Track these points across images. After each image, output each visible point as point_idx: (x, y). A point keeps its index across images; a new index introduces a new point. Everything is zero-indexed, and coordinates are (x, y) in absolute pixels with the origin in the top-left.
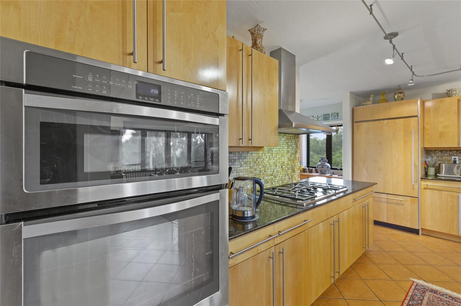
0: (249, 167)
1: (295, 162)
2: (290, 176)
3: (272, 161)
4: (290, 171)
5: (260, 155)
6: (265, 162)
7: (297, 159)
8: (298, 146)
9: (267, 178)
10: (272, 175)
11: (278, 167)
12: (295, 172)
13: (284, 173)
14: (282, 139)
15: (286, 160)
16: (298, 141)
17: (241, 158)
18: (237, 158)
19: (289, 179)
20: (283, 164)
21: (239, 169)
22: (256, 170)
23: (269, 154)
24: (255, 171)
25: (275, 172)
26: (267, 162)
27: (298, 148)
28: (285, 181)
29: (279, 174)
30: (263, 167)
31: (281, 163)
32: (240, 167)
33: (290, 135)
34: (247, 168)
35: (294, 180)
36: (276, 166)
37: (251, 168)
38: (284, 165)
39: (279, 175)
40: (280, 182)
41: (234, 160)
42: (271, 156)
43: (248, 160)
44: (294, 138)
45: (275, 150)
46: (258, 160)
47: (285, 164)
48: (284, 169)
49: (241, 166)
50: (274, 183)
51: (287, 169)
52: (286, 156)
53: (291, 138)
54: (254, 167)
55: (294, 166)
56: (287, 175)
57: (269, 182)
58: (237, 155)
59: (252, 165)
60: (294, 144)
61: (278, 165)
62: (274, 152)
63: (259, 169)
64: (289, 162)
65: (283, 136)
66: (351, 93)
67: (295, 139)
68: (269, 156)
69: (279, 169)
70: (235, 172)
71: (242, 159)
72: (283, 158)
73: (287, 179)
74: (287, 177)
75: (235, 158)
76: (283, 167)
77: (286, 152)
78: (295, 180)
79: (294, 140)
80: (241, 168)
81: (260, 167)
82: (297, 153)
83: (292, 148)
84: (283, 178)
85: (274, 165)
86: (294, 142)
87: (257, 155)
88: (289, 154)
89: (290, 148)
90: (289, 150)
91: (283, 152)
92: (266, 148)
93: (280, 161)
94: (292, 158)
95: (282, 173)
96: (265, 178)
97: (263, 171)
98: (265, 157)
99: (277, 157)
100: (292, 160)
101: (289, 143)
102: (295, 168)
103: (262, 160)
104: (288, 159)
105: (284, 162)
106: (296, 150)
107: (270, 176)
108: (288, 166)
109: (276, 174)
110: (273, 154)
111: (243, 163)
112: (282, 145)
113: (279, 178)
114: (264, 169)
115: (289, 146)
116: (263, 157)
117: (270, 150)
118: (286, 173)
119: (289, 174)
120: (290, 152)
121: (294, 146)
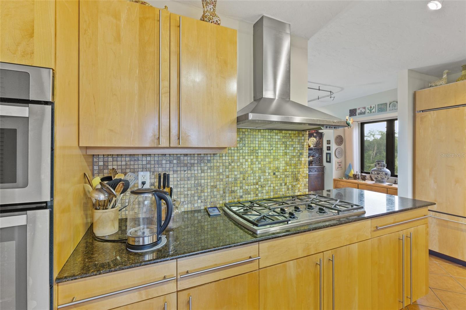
0: (215, 174)
1: (299, 167)
2: (290, 187)
3: (256, 167)
4: (289, 180)
5: (236, 158)
6: (244, 167)
7: (303, 164)
8: (305, 146)
9: (247, 188)
10: (257, 184)
11: (267, 174)
12: (299, 181)
13: (279, 182)
14: (274, 137)
15: (282, 166)
16: (304, 139)
17: (202, 162)
18: (196, 162)
19: (288, 189)
20: (277, 170)
21: (199, 175)
22: (228, 177)
23: (252, 157)
24: (227, 179)
25: (262, 180)
26: (247, 166)
28: (281, 193)
29: (269, 182)
30: (241, 174)
31: (272, 168)
32: (201, 173)
33: (290, 132)
34: (212, 174)
35: (297, 191)
36: (265, 172)
37: (219, 174)
38: (278, 171)
39: (269, 185)
40: (272, 194)
41: (191, 164)
42: (255, 160)
43: (215, 164)
44: (297, 135)
45: (262, 151)
46: (233, 164)
47: (281, 171)
48: (279, 177)
49: (203, 171)
50: (260, 195)
51: (284, 176)
52: (281, 160)
53: (292, 135)
54: (224, 173)
55: (297, 173)
56: (283, 184)
57: (252, 193)
58: (196, 158)
59: (221, 171)
60: (297, 143)
61: (267, 171)
62: (260, 154)
63: (233, 176)
64: (288, 167)
65: (276, 134)
66: (411, 71)
67: (299, 136)
68: (251, 159)
69: (269, 177)
70: (193, 179)
71: (204, 163)
72: (277, 162)
73: (283, 190)
74: (283, 187)
75: (192, 161)
76: (277, 173)
77: (281, 154)
78: (299, 191)
79: (296, 138)
80: (203, 174)
81: (236, 173)
82: (302, 155)
83: (292, 148)
84: (276, 188)
85: (260, 171)
86: (297, 140)
87: (230, 158)
88: (288, 157)
89: (290, 148)
90: (288, 151)
91: (277, 154)
92: (247, 148)
93: (272, 165)
94: (292, 162)
95: (274, 182)
96: (244, 188)
97: (242, 179)
98: (244, 160)
99: (265, 161)
100: (292, 165)
101: (288, 143)
102: (299, 175)
103: (239, 164)
104: (287, 164)
105: (278, 168)
106: (301, 152)
107: (254, 185)
108: (286, 173)
109: (265, 183)
110: (259, 157)
111: (206, 168)
112: (274, 146)
113: (270, 188)
114: (242, 175)
115: (288, 146)
116: (241, 161)
117: (253, 152)
118: (281, 182)
119: (288, 184)
120: (290, 154)
121: (296, 146)
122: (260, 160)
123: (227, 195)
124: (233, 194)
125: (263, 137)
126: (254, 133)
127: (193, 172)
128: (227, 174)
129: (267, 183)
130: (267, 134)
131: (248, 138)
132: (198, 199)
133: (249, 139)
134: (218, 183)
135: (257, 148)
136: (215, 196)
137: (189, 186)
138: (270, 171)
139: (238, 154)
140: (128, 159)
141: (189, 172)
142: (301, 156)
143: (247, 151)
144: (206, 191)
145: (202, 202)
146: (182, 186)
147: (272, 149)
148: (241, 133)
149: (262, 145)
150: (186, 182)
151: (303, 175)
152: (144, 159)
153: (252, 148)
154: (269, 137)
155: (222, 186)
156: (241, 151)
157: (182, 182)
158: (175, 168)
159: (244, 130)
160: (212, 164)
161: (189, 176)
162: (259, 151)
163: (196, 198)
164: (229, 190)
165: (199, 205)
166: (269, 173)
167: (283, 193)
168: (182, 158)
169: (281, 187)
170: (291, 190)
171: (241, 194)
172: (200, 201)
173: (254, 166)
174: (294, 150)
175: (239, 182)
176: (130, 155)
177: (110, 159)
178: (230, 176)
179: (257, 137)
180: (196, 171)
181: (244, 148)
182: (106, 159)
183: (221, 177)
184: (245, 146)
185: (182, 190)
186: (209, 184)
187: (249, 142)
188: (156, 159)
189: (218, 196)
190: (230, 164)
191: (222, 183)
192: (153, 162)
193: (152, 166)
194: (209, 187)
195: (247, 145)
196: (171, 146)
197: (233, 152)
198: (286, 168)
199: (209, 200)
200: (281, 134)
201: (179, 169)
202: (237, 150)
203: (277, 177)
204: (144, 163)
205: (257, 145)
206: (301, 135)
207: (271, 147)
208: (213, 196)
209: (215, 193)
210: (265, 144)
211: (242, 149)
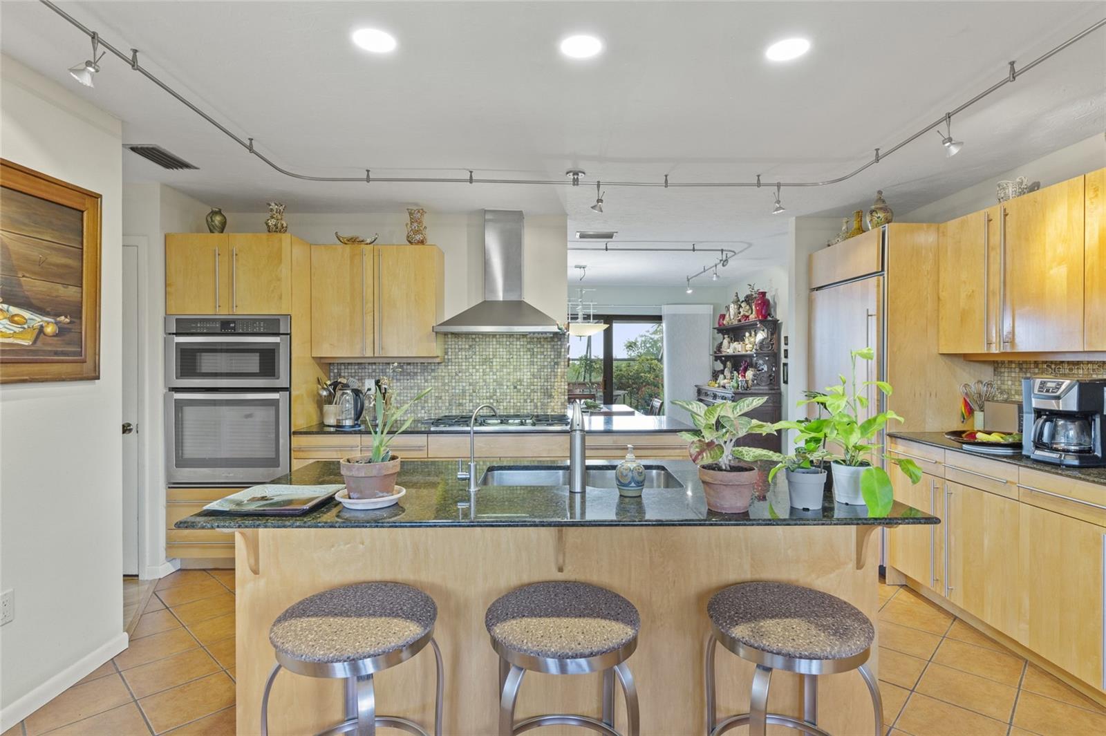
0: (440, 384)
1: (553, 380)
2: (539, 404)
3: (490, 378)
4: (536, 396)
5: (464, 367)
6: (474, 377)
7: (559, 377)
8: (563, 354)
9: (478, 402)
10: (491, 397)
11: (505, 387)
12: (553, 398)
13: (522, 397)
15: (526, 377)
16: (561, 345)
17: (426, 371)
18: (419, 371)
19: (536, 407)
20: (519, 383)
22: (454, 388)
23: (485, 367)
24: (453, 391)
25: (498, 394)
26: (478, 377)
27: (562, 357)
29: (508, 397)
31: (512, 380)
34: (436, 384)
35: (549, 411)
36: (502, 385)
37: (444, 384)
38: (521, 385)
39: (508, 400)
41: (414, 373)
42: (488, 370)
43: (440, 374)
44: (549, 339)
45: (498, 360)
46: (460, 375)
47: (525, 384)
48: (522, 391)
49: (426, 381)
51: (529, 391)
52: (526, 370)
53: (542, 340)
54: (450, 384)
55: (549, 387)
56: (529, 401)
58: (419, 367)
59: (446, 381)
60: (549, 350)
61: (505, 384)
62: (494, 364)
63: (461, 388)
64: (535, 380)
67: (552, 341)
68: (483, 369)
69: (508, 391)
70: (416, 388)
71: (428, 372)
72: (518, 374)
73: (529, 408)
74: (529, 404)
75: (416, 370)
76: (518, 387)
77: (526, 364)
78: (553, 410)
79: (549, 343)
80: (426, 384)
81: (464, 384)
82: (558, 365)
83: (543, 357)
84: (519, 404)
85: (495, 384)
86: (549, 346)
87: (457, 367)
88: (536, 367)
89: (539, 357)
90: (535, 360)
91: (518, 364)
92: (478, 357)
93: (512, 377)
94: (542, 373)
95: (515, 397)
96: (474, 401)
97: (471, 391)
98: (474, 370)
99: (503, 371)
100: (542, 377)
101: (535, 350)
102: (553, 390)
103: (467, 374)
104: (533, 376)
105: (520, 380)
106: (556, 361)
107: (487, 399)
108: (532, 387)
109: (502, 397)
110: (494, 367)
111: (430, 377)
112: (515, 353)
113: (508, 404)
114: (471, 387)
115: (535, 353)
116: (471, 371)
117: (486, 361)
118: (526, 397)
119: (535, 401)
120: (539, 363)
121: (549, 353)
122: (495, 370)
123: (454, 408)
124: (461, 408)
127: (416, 381)
128: (454, 384)
129: (505, 397)
130: (505, 340)
131: (479, 346)
132: (422, 409)
133: (481, 347)
134: (443, 394)
135: (491, 357)
136: (440, 408)
137: (412, 395)
138: (509, 384)
139: (467, 364)
140: (356, 367)
141: (412, 381)
142: (556, 366)
143: (477, 360)
144: (429, 401)
145: (425, 412)
146: (405, 395)
147: (512, 358)
148: (471, 340)
149: (498, 354)
150: (409, 391)
151: (560, 390)
152: (370, 367)
153: (484, 357)
154: (508, 343)
155: (447, 398)
156: (471, 360)
157: (405, 391)
158: (398, 377)
159: (474, 336)
160: (436, 374)
161: (412, 385)
162: (494, 360)
163: (419, 408)
164: (455, 402)
165: (423, 415)
166: (507, 386)
167: (529, 411)
168: (405, 367)
169: (525, 404)
170: (540, 408)
171: (471, 408)
172: (423, 411)
173: (488, 377)
174: (544, 358)
175: (468, 394)
176: (358, 363)
177: (343, 367)
178: (457, 388)
179: (491, 343)
180: (419, 380)
181: (474, 357)
182: (339, 367)
183: (447, 388)
184: (475, 354)
185: (405, 398)
186: (433, 394)
187: (481, 350)
188: (381, 367)
189: (444, 408)
190: (457, 375)
191: (447, 394)
192: (377, 371)
193: (377, 374)
194: (433, 398)
195: (477, 353)
196: (375, 355)
197: (460, 360)
198: (532, 381)
199: (433, 412)
200: (525, 339)
201: (402, 377)
202: (466, 358)
203: (519, 391)
204: (370, 371)
205: (491, 353)
206: (556, 340)
207: (510, 354)
208: (437, 408)
209: (440, 405)
210: (502, 352)
211: (472, 357)
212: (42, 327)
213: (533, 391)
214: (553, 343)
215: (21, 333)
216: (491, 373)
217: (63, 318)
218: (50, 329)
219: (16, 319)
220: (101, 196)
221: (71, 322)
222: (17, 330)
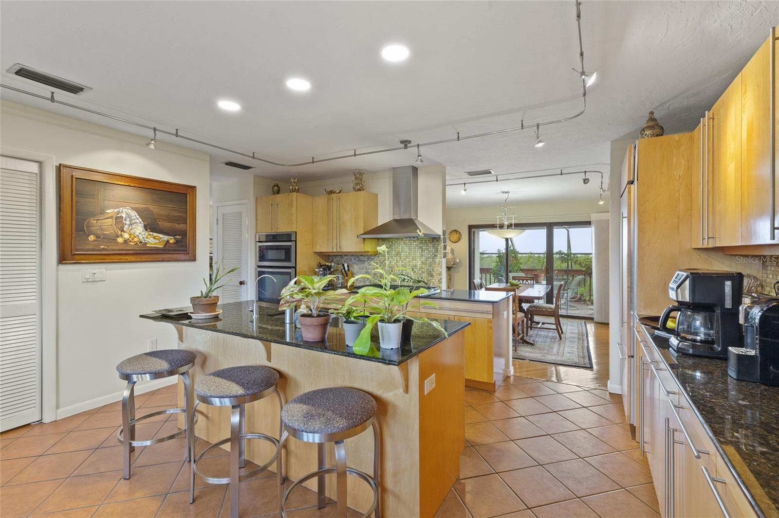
1: (433, 266)
2: (426, 280)
4: (424, 275)
7: (437, 264)
8: (439, 250)
12: (433, 276)
14: (413, 244)
15: (419, 264)
16: (438, 244)
17: (369, 259)
18: (366, 259)
21: (368, 267)
23: (397, 258)
26: (394, 263)
27: (439, 252)
35: (431, 284)
38: (416, 268)
42: (399, 259)
43: (376, 261)
45: (404, 254)
47: (418, 268)
48: (416, 272)
49: (370, 265)
51: (420, 272)
52: (418, 260)
53: (427, 241)
55: (431, 270)
58: (366, 257)
60: (431, 247)
61: (407, 267)
62: (402, 256)
64: (424, 266)
65: (414, 241)
67: (433, 242)
70: (365, 269)
72: (414, 262)
75: (364, 259)
76: (415, 270)
77: (418, 256)
78: (433, 284)
82: (436, 257)
86: (431, 245)
87: (383, 258)
88: (424, 258)
89: (426, 252)
90: (424, 254)
91: (415, 256)
92: (394, 252)
93: (411, 264)
94: (428, 262)
98: (392, 260)
99: (406, 260)
100: (427, 264)
101: (424, 247)
102: (433, 272)
104: (423, 263)
105: (415, 266)
106: (435, 254)
108: (422, 270)
110: (402, 258)
112: (413, 249)
115: (424, 249)
118: (418, 276)
119: (424, 278)
120: (426, 256)
121: (431, 250)
125: (404, 243)
126: (399, 242)
130: (407, 241)
131: (394, 245)
135: (401, 252)
138: (409, 267)
139: (389, 256)
140: (339, 257)
141: (363, 265)
143: (394, 254)
146: (360, 272)
147: (411, 252)
148: (390, 242)
149: (404, 250)
151: (437, 272)
152: (345, 257)
153: (397, 252)
154: (409, 244)
156: (390, 254)
157: (360, 270)
158: (357, 263)
159: (392, 240)
160: (374, 261)
162: (402, 254)
168: (360, 257)
173: (399, 263)
174: (429, 252)
179: (400, 244)
180: (366, 264)
182: (333, 257)
184: (392, 250)
187: (395, 248)
188: (350, 257)
192: (348, 259)
195: (394, 250)
196: (337, 252)
198: (422, 266)
200: (418, 241)
204: (345, 259)
205: (401, 250)
206: (435, 241)
207: (410, 250)
210: (406, 249)
211: (391, 252)
212: (168, 240)
213: (423, 272)
214: (433, 243)
215: (158, 243)
216: (400, 261)
217: (178, 237)
218: (172, 241)
219: (156, 237)
220: (196, 187)
221: (182, 238)
222: (157, 242)
